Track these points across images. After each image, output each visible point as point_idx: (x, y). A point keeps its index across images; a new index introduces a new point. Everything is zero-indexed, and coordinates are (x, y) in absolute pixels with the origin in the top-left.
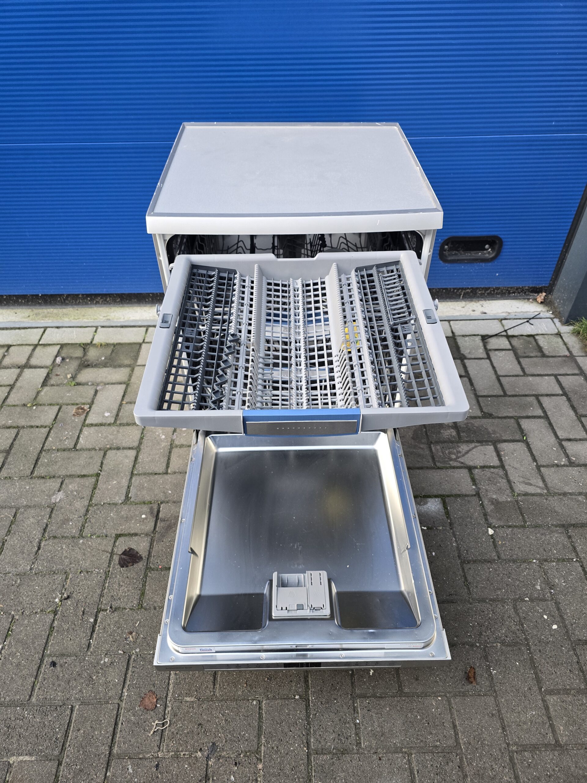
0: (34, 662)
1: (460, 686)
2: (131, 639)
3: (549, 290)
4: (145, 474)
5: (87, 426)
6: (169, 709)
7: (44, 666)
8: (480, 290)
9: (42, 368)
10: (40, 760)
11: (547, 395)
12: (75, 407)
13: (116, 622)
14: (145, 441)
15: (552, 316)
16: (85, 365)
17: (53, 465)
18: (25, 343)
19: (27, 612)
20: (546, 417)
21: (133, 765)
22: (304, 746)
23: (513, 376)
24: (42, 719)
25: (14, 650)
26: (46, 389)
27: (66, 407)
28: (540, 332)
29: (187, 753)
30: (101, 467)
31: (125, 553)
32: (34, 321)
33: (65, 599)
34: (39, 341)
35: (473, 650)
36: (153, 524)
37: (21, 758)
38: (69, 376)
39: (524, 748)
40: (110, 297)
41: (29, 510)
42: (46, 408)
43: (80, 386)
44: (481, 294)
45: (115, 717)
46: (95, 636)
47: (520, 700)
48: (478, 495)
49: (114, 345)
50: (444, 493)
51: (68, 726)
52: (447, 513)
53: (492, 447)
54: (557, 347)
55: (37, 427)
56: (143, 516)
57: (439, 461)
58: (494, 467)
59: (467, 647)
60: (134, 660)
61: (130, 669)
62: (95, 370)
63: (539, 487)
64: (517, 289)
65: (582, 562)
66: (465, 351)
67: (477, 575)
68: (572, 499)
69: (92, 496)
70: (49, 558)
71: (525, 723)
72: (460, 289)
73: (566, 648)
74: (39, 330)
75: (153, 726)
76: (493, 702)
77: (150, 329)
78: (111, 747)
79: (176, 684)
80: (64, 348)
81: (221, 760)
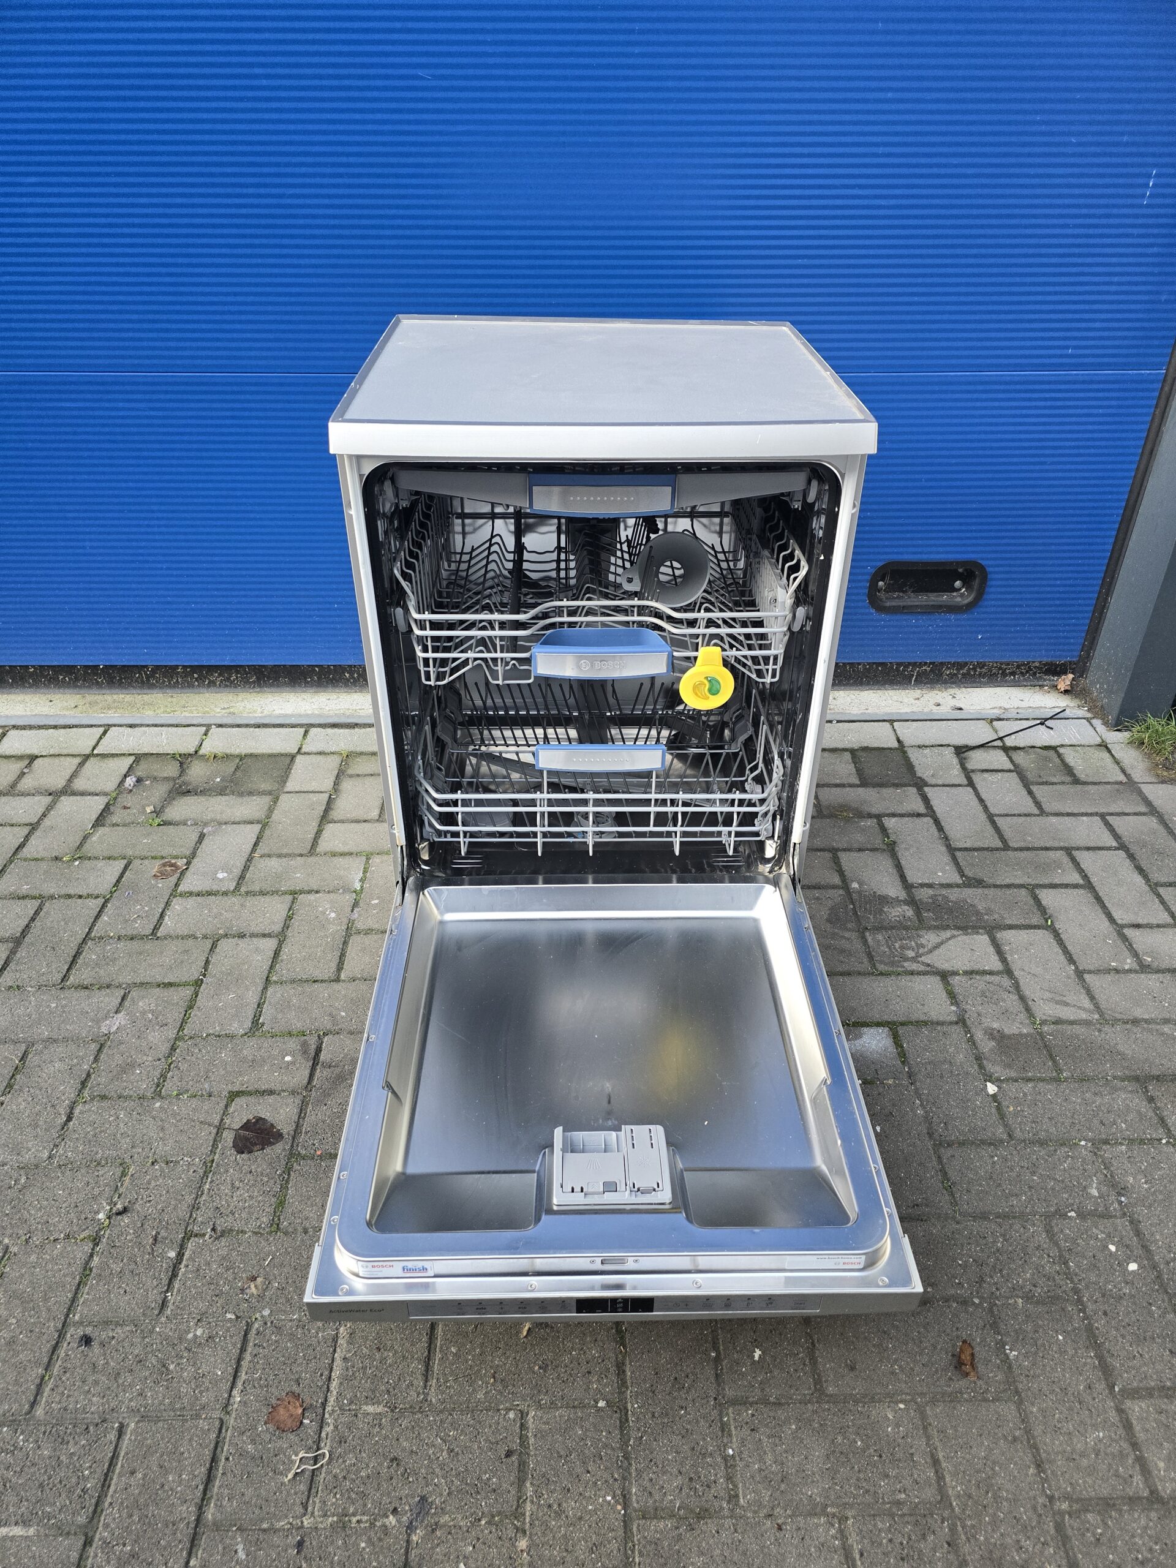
0: (45, 1337)
1: (942, 1382)
2: (253, 1290)
3: (1079, 668)
4: (293, 981)
5: (181, 895)
6: (328, 1429)
7: (65, 1345)
8: (948, 668)
9: (97, 795)
10: (46, 1535)
11: (1088, 849)
12: (159, 862)
13: (224, 1258)
14: (295, 922)
15: (1089, 715)
16: (181, 790)
17: (107, 964)
18: (65, 752)
19: (36, 1240)
20: (1089, 886)
21: (246, 1541)
22: (617, 1502)
23: (1020, 815)
24: (55, 1450)
25: (5, 1313)
26: (101, 831)
27: (140, 862)
28: (1067, 742)
29: (365, 1518)
30: (206, 968)
31: (247, 1126)
32: (84, 715)
33: (119, 1213)
34: (94, 749)
35: (967, 1312)
36: (307, 1072)
37: (3, 1530)
38: (149, 810)
39: (1084, 1505)
40: (237, 672)
41: (53, 1048)
42: (100, 864)
43: (171, 827)
44: (952, 676)
45: (212, 1446)
46: (177, 1285)
47: (1071, 1409)
48: (961, 1021)
49: (241, 758)
50: (895, 1019)
51: (110, 1465)
52: (902, 1055)
53: (986, 937)
54: (1102, 767)
55: (80, 897)
56: (288, 1058)
57: (881, 962)
58: (991, 973)
59: (954, 1304)
60: (258, 1333)
61: (249, 1350)
62: (202, 799)
63: (1084, 1009)
64: (1018, 667)
66: (924, 772)
67: (968, 1168)
68: (1150, 1031)
69: (184, 1022)
70: (90, 1136)
71: (1083, 1455)
72: (909, 664)
73: (1159, 1308)
74: (94, 729)
75: (293, 1462)
76: (1014, 1413)
77: (313, 731)
78: (200, 1508)
79: (345, 1379)
80: (142, 762)
81: (438, 1533)
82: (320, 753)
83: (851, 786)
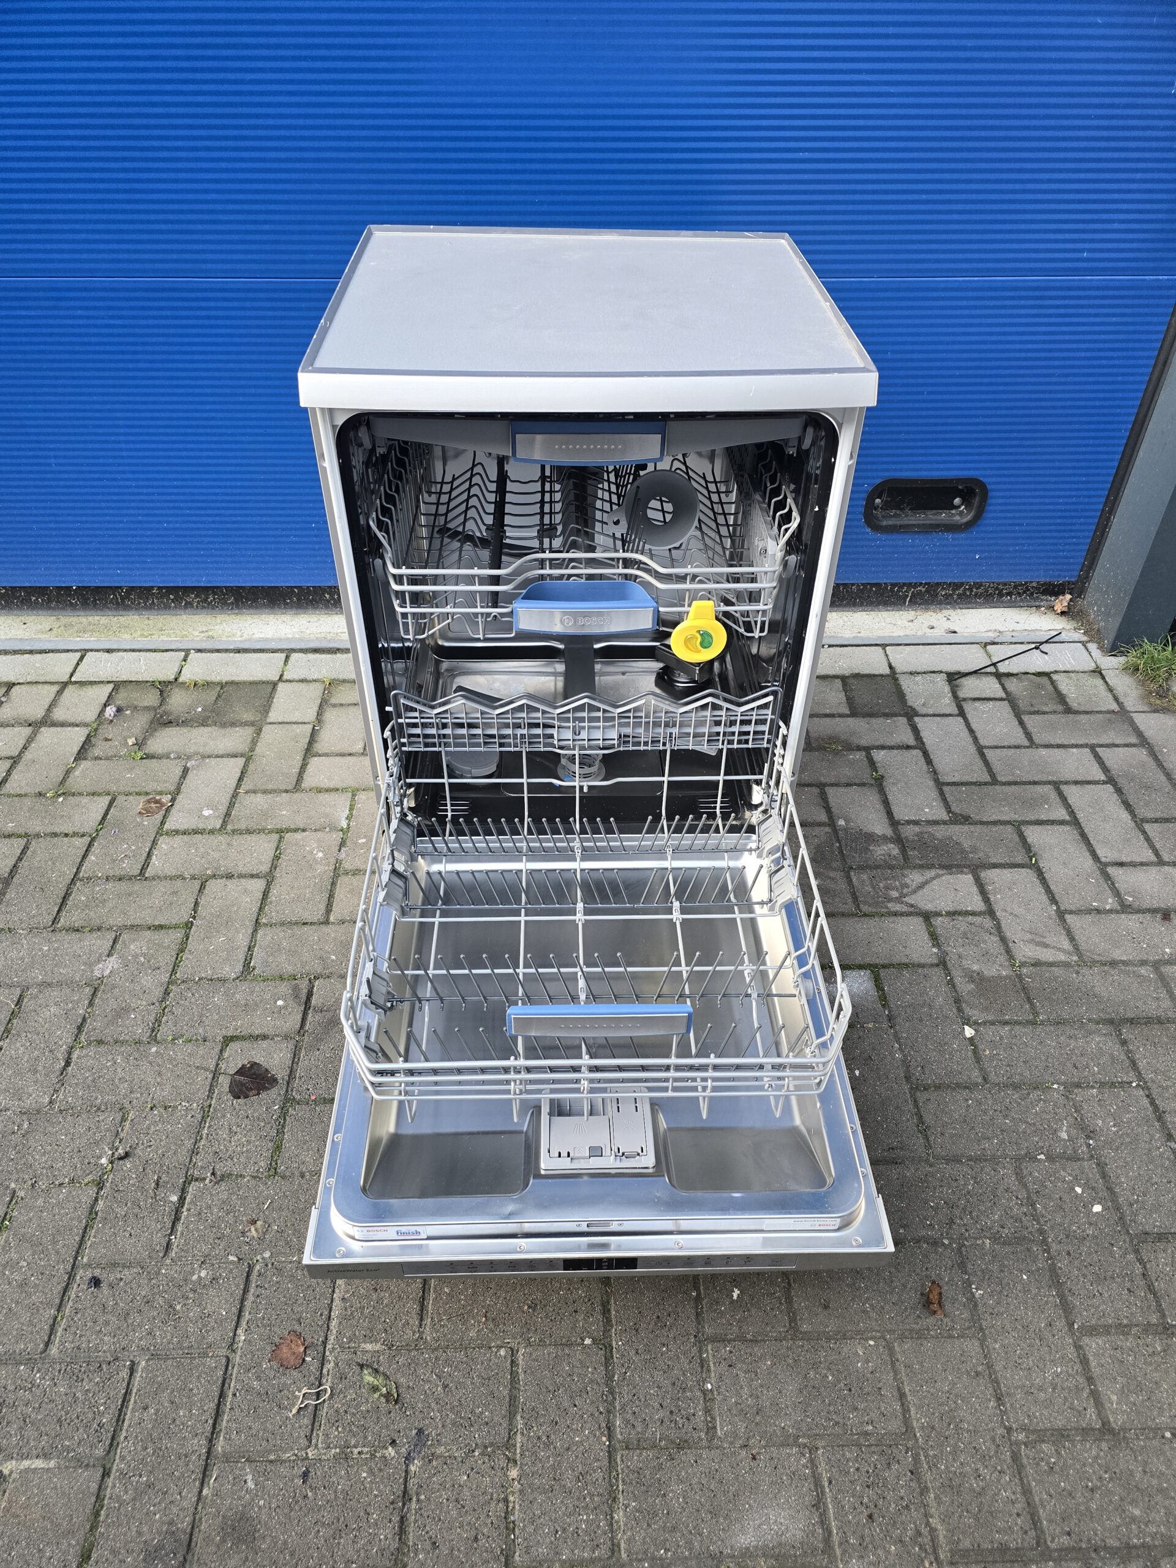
0: (56, 1279)
1: (911, 1319)
2: (254, 1233)
3: (1077, 588)
4: (283, 924)
5: (167, 834)
6: (329, 1366)
7: (75, 1286)
8: (943, 589)
9: (77, 725)
10: (66, 1467)
11: (1076, 783)
12: (143, 799)
13: (224, 1202)
14: (283, 863)
15: (1085, 639)
16: (163, 721)
17: (97, 906)
18: (42, 679)
19: (43, 1184)
20: (1075, 822)
21: (256, 1473)
22: (602, 1434)
23: (1009, 747)
24: (70, 1387)
25: (14, 1256)
26: (84, 765)
27: (125, 798)
28: (1061, 668)
29: (366, 1450)
30: (195, 910)
31: (241, 1071)
32: (60, 638)
33: (121, 1158)
34: (72, 675)
35: (936, 1253)
36: (299, 1017)
37: (26, 1463)
38: (131, 741)
39: (1040, 1436)
40: (214, 593)
41: (48, 992)
42: (85, 800)
43: (154, 760)
44: (947, 596)
45: (220, 1382)
46: (180, 1228)
47: (1031, 1346)
48: (942, 963)
49: (222, 685)
50: (877, 961)
51: (123, 1401)
52: (883, 998)
53: (970, 876)
54: (1095, 695)
55: (66, 835)
56: (280, 1003)
57: (865, 903)
58: (973, 914)
59: (925, 1246)
60: (260, 1275)
61: (252, 1291)
62: (185, 730)
63: (1064, 951)
64: (1015, 587)
65: (1148, 1089)
66: (914, 701)
67: (943, 1111)
68: (1128, 973)
69: (176, 966)
70: (89, 1081)
71: (1041, 1389)
72: (904, 584)
73: (1120, 1248)
74: (71, 654)
75: (297, 1398)
76: (978, 1349)
77: (295, 656)
78: (211, 1441)
79: (345, 1318)
80: (122, 690)
81: (434, 1463)
82: (302, 681)
83: (841, 716)
